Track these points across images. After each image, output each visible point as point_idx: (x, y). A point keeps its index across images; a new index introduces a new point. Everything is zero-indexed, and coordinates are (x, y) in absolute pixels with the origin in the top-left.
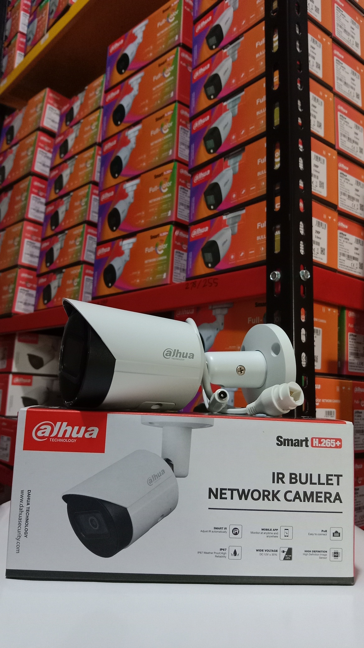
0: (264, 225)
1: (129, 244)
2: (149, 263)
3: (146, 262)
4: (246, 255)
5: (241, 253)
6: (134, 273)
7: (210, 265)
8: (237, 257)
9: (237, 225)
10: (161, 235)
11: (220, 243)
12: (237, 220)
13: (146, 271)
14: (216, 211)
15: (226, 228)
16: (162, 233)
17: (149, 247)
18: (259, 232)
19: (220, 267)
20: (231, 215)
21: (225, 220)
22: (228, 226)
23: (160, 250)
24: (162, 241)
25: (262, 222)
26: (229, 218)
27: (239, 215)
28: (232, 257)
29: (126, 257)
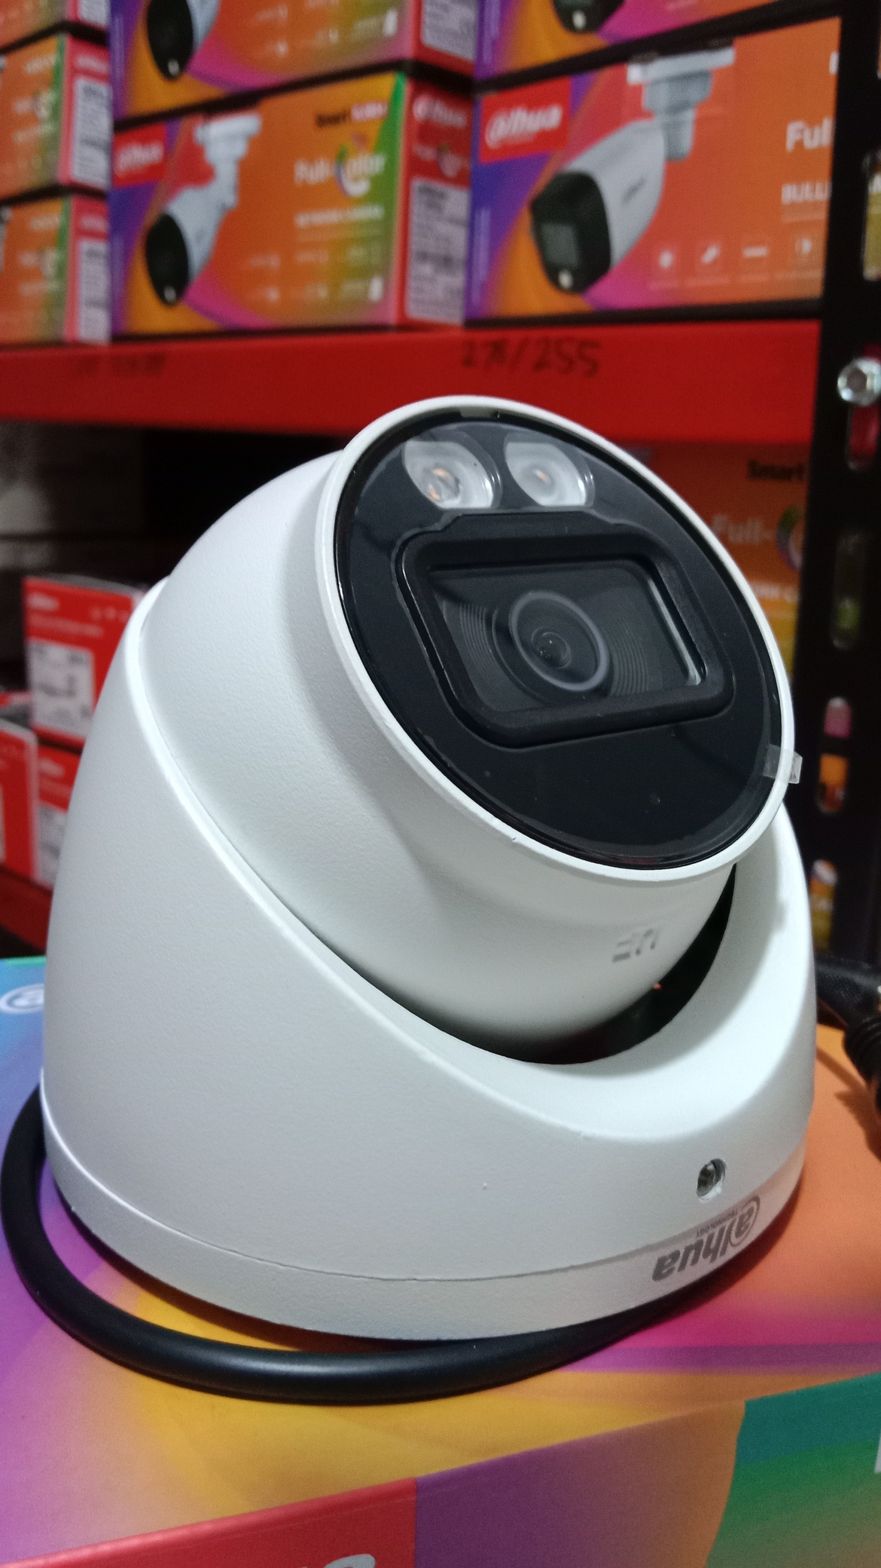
0: (821, 136)
1: (231, 138)
2: (313, 229)
3: (302, 220)
4: (730, 260)
5: (704, 250)
6: (257, 262)
7: (565, 280)
8: (687, 262)
9: (690, 116)
10: (357, 114)
11: (611, 191)
12: (696, 93)
13: (304, 257)
14: (594, 42)
15: (642, 124)
16: (362, 103)
17: (311, 160)
18: (798, 165)
19: (609, 293)
20: (664, 67)
21: (638, 90)
22: (647, 115)
23: (356, 179)
24: (362, 140)
25: (813, 122)
26: (656, 82)
27: (703, 75)
28: (666, 259)
29: (223, 190)
